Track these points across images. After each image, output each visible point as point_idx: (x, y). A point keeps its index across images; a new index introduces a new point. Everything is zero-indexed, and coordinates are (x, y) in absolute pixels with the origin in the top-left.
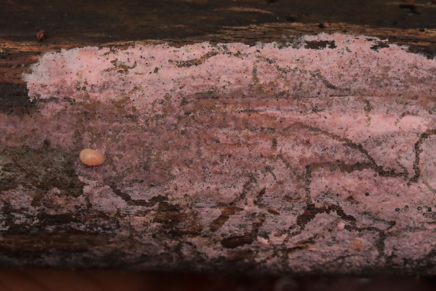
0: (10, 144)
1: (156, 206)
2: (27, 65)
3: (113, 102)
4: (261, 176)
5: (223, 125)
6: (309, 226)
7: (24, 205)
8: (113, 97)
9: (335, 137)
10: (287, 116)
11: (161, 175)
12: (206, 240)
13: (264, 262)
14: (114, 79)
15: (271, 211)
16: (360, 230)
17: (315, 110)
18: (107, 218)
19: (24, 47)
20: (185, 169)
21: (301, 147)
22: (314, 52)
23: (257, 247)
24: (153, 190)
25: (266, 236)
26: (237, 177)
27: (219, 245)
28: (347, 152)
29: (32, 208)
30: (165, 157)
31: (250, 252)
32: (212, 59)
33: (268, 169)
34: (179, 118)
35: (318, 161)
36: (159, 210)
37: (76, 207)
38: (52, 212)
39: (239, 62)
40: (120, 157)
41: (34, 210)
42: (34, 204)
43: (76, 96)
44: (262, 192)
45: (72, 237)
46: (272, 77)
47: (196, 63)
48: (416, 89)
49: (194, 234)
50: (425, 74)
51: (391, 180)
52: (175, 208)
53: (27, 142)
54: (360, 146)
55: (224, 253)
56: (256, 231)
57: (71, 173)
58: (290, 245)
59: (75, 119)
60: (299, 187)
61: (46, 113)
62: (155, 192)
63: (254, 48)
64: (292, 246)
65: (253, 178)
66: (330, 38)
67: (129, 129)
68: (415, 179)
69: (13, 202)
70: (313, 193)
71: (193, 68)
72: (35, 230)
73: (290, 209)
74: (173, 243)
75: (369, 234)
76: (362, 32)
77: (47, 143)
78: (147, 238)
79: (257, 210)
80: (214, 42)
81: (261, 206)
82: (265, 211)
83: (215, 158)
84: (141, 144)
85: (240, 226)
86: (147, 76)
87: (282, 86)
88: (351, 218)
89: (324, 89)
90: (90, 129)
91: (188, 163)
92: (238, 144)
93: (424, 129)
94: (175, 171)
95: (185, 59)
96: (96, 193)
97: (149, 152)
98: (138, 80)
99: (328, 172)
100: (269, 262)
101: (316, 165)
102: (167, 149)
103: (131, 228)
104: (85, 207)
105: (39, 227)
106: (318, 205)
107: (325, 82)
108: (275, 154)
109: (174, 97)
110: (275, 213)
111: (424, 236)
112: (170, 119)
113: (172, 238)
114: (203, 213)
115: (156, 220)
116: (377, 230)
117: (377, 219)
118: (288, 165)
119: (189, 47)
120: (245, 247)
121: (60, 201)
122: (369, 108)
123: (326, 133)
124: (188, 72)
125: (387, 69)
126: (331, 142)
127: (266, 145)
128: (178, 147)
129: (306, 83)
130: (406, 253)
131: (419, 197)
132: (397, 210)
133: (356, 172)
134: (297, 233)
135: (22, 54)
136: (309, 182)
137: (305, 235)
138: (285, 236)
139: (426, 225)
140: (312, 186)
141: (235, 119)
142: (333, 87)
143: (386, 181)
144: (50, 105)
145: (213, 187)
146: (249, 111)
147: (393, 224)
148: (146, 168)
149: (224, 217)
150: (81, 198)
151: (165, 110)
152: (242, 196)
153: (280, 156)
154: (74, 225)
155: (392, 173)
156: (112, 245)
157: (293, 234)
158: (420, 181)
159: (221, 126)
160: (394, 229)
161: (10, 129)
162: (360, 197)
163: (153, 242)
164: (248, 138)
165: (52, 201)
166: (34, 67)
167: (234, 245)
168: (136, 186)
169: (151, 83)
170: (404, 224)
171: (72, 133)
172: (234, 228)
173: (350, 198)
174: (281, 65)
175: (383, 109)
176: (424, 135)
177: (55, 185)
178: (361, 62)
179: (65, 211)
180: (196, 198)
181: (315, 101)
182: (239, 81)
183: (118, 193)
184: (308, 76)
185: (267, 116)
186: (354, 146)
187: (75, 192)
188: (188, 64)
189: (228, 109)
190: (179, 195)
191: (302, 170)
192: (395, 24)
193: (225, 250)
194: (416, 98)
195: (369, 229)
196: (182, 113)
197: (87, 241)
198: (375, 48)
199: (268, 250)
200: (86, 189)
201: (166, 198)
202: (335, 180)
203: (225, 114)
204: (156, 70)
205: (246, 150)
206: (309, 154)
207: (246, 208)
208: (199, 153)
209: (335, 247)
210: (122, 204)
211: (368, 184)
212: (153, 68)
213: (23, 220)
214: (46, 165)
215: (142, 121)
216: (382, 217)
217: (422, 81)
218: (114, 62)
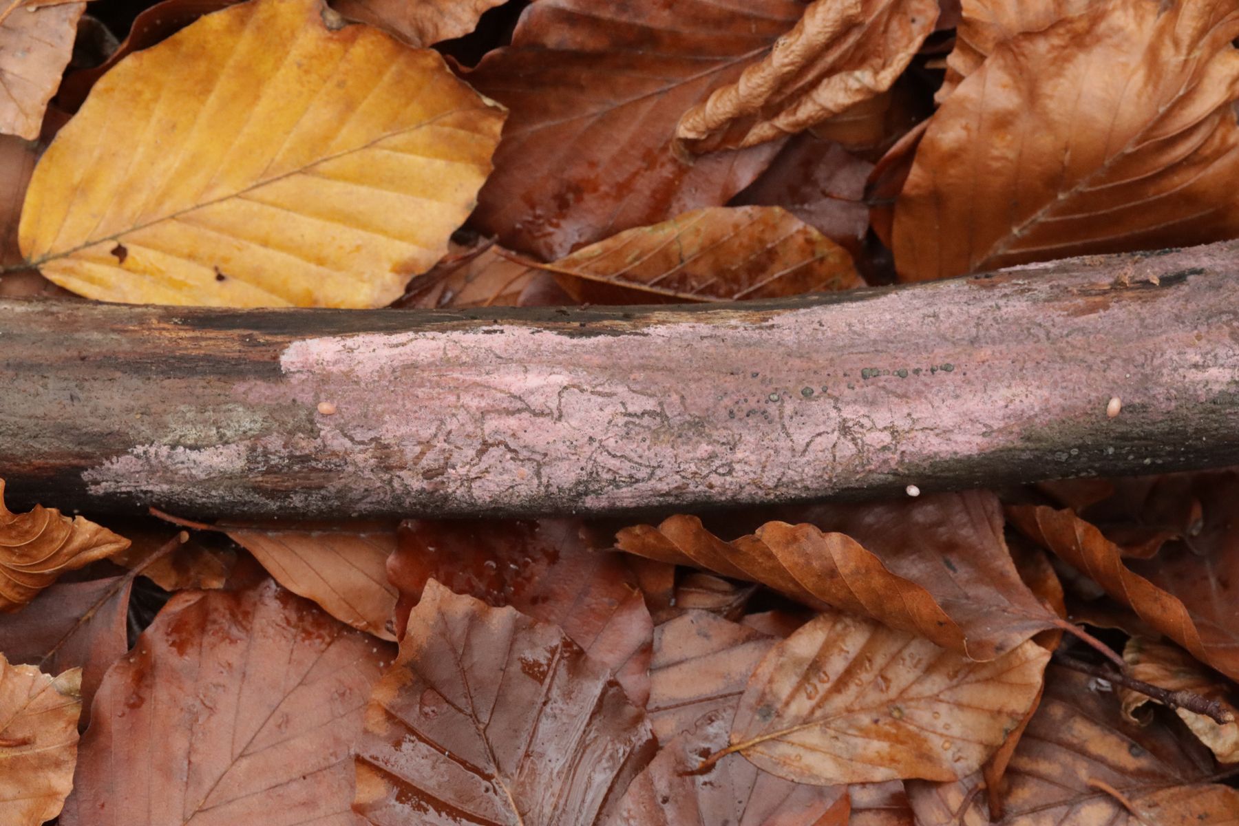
0: (267, 402)
1: (373, 445)
2: (281, 350)
3: (342, 372)
4: (449, 420)
5: (422, 385)
6: (484, 458)
7: (277, 448)
8: (343, 368)
9: (502, 391)
10: (467, 378)
11: (377, 421)
12: (410, 473)
13: (454, 492)
14: (343, 357)
15: (456, 447)
16: (522, 461)
17: (487, 374)
18: (338, 456)
19: (279, 339)
20: (394, 417)
21: (477, 400)
22: (489, 336)
23: (448, 478)
24: (371, 432)
25: (454, 467)
26: (431, 421)
27: (420, 477)
28: (511, 402)
29: (283, 450)
30: (380, 408)
31: (443, 483)
32: (414, 342)
33: (454, 415)
34: (390, 381)
35: (490, 409)
36: (376, 449)
37: (315, 447)
38: (298, 453)
39: (433, 343)
40: (347, 409)
41: (285, 452)
42: (285, 447)
43: (316, 369)
44: (450, 432)
45: (313, 475)
46: (457, 352)
47: (403, 345)
48: (561, 357)
49: (402, 468)
50: (568, 348)
51: (542, 419)
52: (387, 447)
53: (280, 401)
54: (520, 398)
55: (425, 484)
56: (447, 463)
57: (311, 422)
58: (473, 475)
59: (315, 385)
60: (476, 427)
61: (294, 381)
62: (372, 434)
63: (445, 335)
64: (474, 476)
65: (442, 422)
66: (501, 328)
67: (354, 390)
68: (560, 417)
69: (269, 446)
70: (487, 432)
71: (401, 348)
72: (285, 470)
73: (471, 445)
74: (386, 477)
75: (528, 464)
76: (525, 324)
77: (294, 401)
78: (368, 474)
79: (446, 446)
80: (416, 332)
81: (449, 443)
82: (452, 447)
83: (415, 408)
84: (362, 400)
85: (435, 460)
86: (367, 355)
87: (464, 358)
88: (514, 451)
89: (494, 359)
90: (326, 391)
91: (396, 412)
92: (432, 399)
93: (565, 384)
94: (387, 418)
95: (395, 342)
96: (329, 436)
97: (368, 406)
98: (361, 357)
99: (497, 416)
100: (458, 492)
101: (489, 412)
102: (381, 403)
103: (355, 464)
104: (322, 447)
105: (289, 467)
106: (490, 441)
107: (495, 354)
108: (459, 404)
109: (386, 367)
110: (460, 448)
111: (570, 464)
112: (385, 383)
113: (386, 472)
114: (408, 450)
115: (374, 457)
116: (535, 460)
117: (534, 452)
118: (468, 412)
119: (398, 335)
120: (440, 478)
121: (304, 444)
122: (526, 371)
123: (495, 389)
124: (396, 351)
125: (540, 345)
126: (499, 395)
127: (452, 399)
128: (389, 401)
129: (481, 356)
130: (558, 481)
131: (563, 433)
132: (548, 443)
133: (517, 415)
134: (476, 464)
135: (277, 343)
136: (483, 424)
137: (483, 466)
138: (468, 467)
139: (570, 456)
140: (485, 426)
141: (430, 381)
142: (500, 358)
143: (539, 420)
144: (297, 375)
145: (414, 429)
146: (440, 376)
147: (545, 455)
148: (366, 416)
149: (423, 453)
150: (319, 440)
151: (380, 377)
152: (435, 436)
153: (462, 406)
154: (313, 464)
155: (542, 414)
156: (343, 480)
157: (474, 465)
158: (563, 419)
159: (420, 386)
160: (547, 459)
161: (268, 393)
162: (520, 434)
163: (372, 476)
164: (439, 394)
165: (297, 443)
166: (286, 351)
167: (431, 478)
168: (359, 430)
169: (370, 359)
170: (554, 455)
171: (312, 394)
172: (431, 462)
173: (514, 435)
174: (464, 345)
175: (536, 371)
176: (565, 388)
177: (299, 431)
178: (522, 341)
179: (307, 452)
180: (402, 438)
181: (487, 368)
182: (433, 356)
183: (345, 436)
184: (483, 351)
185: (453, 378)
186: (515, 397)
187: (315, 436)
188: (397, 346)
189: (425, 374)
190: (390, 435)
191: (478, 415)
192: (550, 319)
193: (425, 481)
194: (560, 363)
195: (529, 459)
196: (392, 378)
197: (324, 477)
198: (533, 333)
199: (455, 481)
200: (322, 433)
201: (380, 439)
202: (502, 422)
203: (422, 378)
204: (374, 350)
205: (438, 403)
206: (483, 404)
207: (439, 445)
208: (404, 405)
209: (505, 477)
210: (348, 444)
211: (525, 424)
212: (371, 349)
213: (277, 461)
214: (294, 416)
215: (363, 385)
216: (537, 449)
217: (565, 353)
218: (344, 346)
